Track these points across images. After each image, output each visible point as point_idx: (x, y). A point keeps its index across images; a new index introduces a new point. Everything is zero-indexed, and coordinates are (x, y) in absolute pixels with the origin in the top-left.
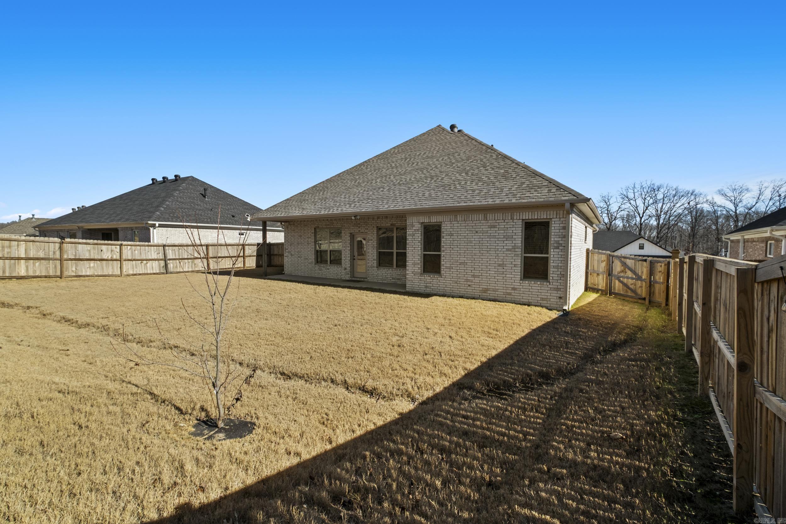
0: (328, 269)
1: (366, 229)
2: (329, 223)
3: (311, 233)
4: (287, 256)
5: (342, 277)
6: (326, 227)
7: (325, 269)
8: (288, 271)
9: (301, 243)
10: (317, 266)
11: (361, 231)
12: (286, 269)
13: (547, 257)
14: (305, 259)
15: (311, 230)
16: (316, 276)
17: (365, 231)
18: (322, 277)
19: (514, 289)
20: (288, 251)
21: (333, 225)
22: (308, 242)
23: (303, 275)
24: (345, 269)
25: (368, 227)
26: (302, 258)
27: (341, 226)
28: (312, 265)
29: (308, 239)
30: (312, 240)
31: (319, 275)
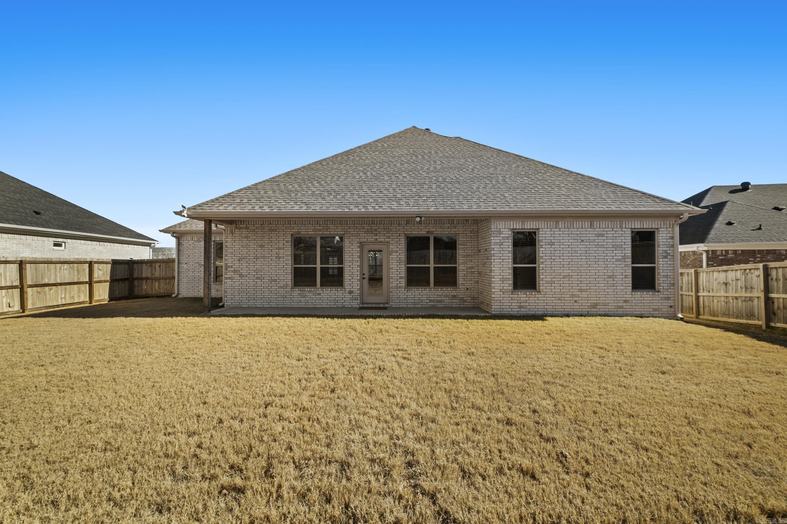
0: (320, 294)
1: (388, 237)
2: (321, 228)
3: (285, 242)
4: (230, 278)
5: (344, 304)
6: (314, 233)
7: (312, 294)
8: (233, 301)
9: (264, 257)
10: (297, 291)
11: (379, 240)
12: (227, 299)
13: (654, 268)
14: (271, 281)
15: (284, 237)
16: (295, 305)
17: (386, 240)
18: (306, 306)
19: (626, 301)
20: (233, 269)
21: (329, 230)
22: (277, 255)
23: (268, 306)
24: (351, 292)
25: (390, 235)
26: (264, 280)
27: (343, 233)
28: (285, 290)
29: (277, 251)
30: (287, 252)
31: (300, 304)
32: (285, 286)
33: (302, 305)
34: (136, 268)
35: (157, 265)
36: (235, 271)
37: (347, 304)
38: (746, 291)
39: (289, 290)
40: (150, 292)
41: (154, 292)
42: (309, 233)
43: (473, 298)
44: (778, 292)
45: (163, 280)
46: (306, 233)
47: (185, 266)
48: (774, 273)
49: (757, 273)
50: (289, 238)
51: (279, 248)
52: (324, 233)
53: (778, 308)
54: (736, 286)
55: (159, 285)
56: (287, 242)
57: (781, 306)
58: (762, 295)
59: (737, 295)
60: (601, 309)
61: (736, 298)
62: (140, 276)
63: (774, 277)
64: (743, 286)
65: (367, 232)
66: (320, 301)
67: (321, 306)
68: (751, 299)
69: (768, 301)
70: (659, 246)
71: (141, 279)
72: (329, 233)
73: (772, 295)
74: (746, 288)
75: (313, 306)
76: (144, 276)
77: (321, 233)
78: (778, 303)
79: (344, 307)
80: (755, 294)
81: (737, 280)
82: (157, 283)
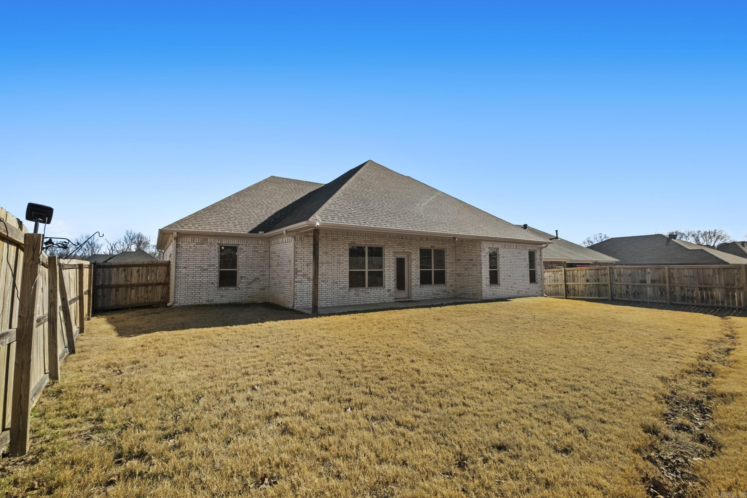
0: (369, 293)
1: (411, 249)
2: (369, 240)
3: (344, 250)
4: (299, 282)
5: (385, 300)
6: (364, 243)
7: (363, 293)
8: (302, 303)
9: (328, 263)
10: (353, 291)
11: (405, 251)
12: (297, 301)
13: (535, 270)
14: (334, 283)
15: (344, 246)
16: (352, 303)
17: (410, 251)
18: (359, 303)
19: (528, 289)
20: (302, 273)
21: (375, 242)
22: (338, 261)
23: (331, 305)
24: (389, 290)
25: (411, 247)
26: (328, 283)
27: (384, 244)
28: (344, 290)
29: (338, 257)
30: (346, 258)
31: (355, 302)
32: (344, 287)
33: (357, 303)
34: (101, 273)
35: (135, 269)
36: (304, 275)
37: (387, 300)
38: (555, 282)
39: (348, 290)
40: (122, 303)
41: (128, 302)
42: (362, 243)
43: (454, 291)
44: (570, 282)
45: (143, 288)
46: (359, 243)
47: (183, 271)
48: (568, 273)
49: (560, 273)
50: (347, 247)
51: (340, 255)
52: (372, 244)
53: (570, 289)
54: (550, 280)
55: (137, 293)
56: (346, 250)
57: (572, 288)
58: (564, 283)
59: (550, 284)
60: (521, 294)
61: (550, 286)
62: (107, 284)
63: (568, 275)
64: (553, 279)
65: (399, 244)
66: (369, 299)
67: (369, 303)
68: (557, 286)
69: (566, 286)
70: (537, 260)
71: (110, 287)
72: (374, 244)
73: (567, 283)
74: (555, 280)
75: (364, 303)
76: (113, 282)
77: (369, 243)
78: (570, 287)
79: (384, 303)
80: (559, 283)
81: (550, 276)
82: (133, 291)
